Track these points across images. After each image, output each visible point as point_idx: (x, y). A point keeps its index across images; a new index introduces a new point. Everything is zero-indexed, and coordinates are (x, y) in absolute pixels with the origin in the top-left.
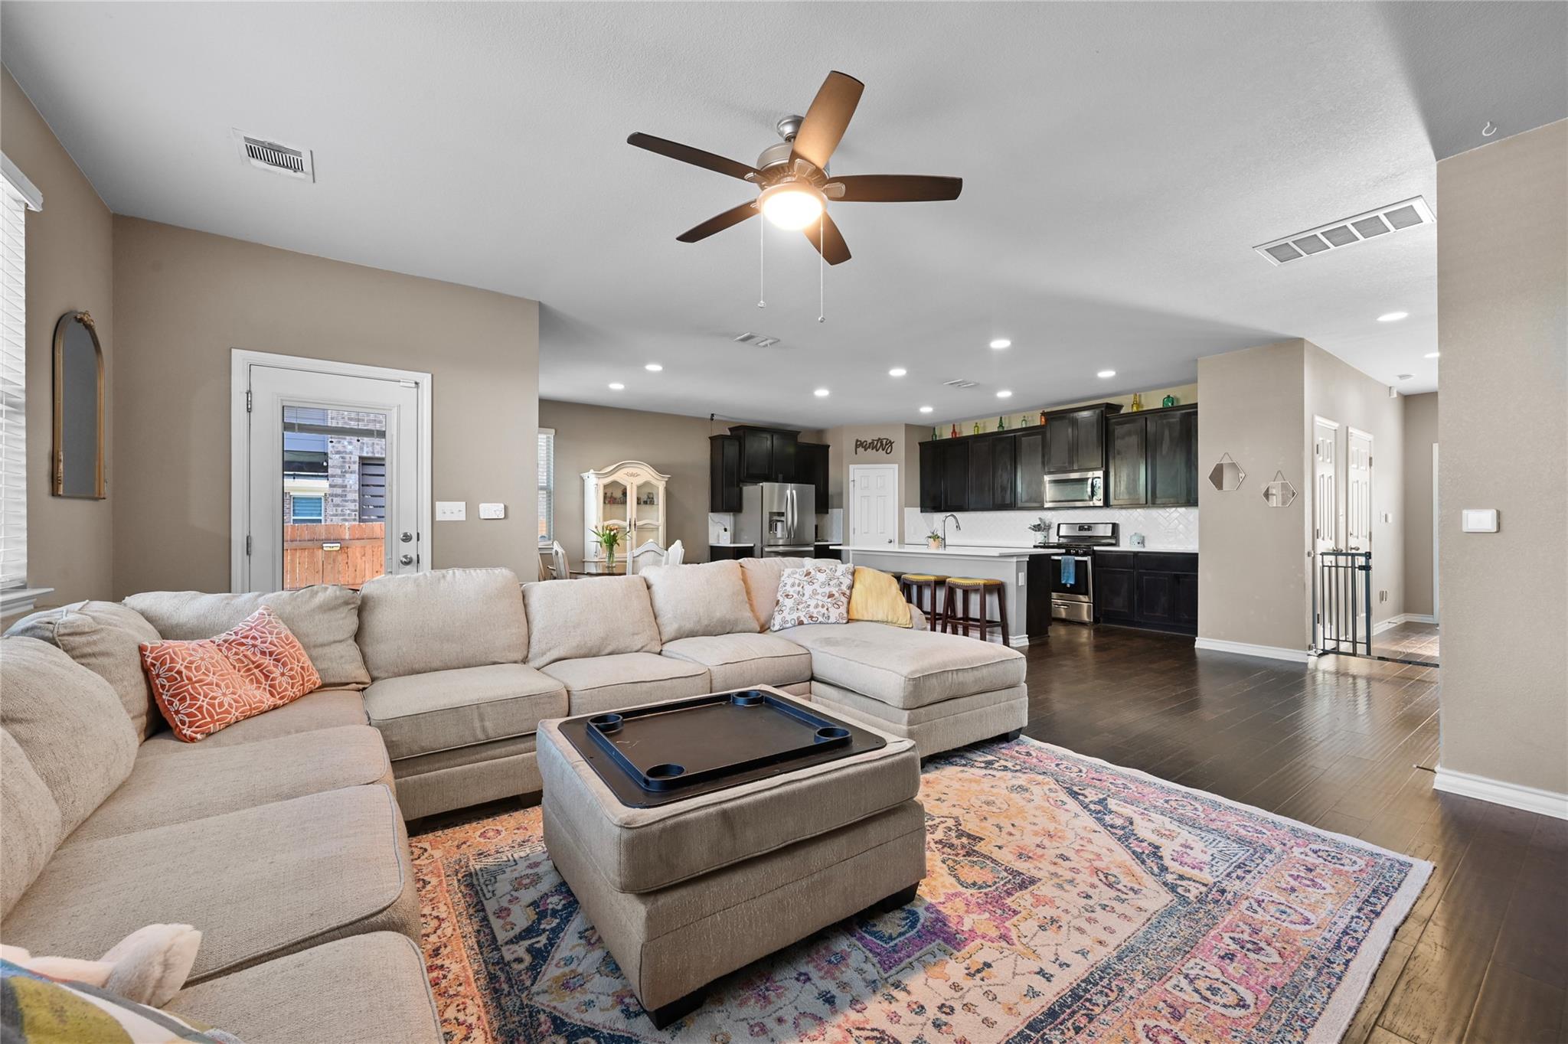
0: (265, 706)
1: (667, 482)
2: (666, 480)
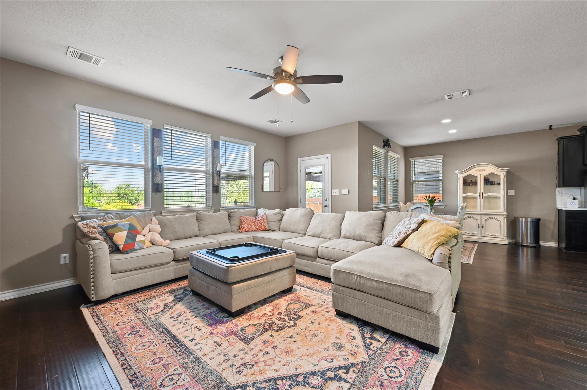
0: (253, 230)
1: (507, 172)
2: (507, 171)
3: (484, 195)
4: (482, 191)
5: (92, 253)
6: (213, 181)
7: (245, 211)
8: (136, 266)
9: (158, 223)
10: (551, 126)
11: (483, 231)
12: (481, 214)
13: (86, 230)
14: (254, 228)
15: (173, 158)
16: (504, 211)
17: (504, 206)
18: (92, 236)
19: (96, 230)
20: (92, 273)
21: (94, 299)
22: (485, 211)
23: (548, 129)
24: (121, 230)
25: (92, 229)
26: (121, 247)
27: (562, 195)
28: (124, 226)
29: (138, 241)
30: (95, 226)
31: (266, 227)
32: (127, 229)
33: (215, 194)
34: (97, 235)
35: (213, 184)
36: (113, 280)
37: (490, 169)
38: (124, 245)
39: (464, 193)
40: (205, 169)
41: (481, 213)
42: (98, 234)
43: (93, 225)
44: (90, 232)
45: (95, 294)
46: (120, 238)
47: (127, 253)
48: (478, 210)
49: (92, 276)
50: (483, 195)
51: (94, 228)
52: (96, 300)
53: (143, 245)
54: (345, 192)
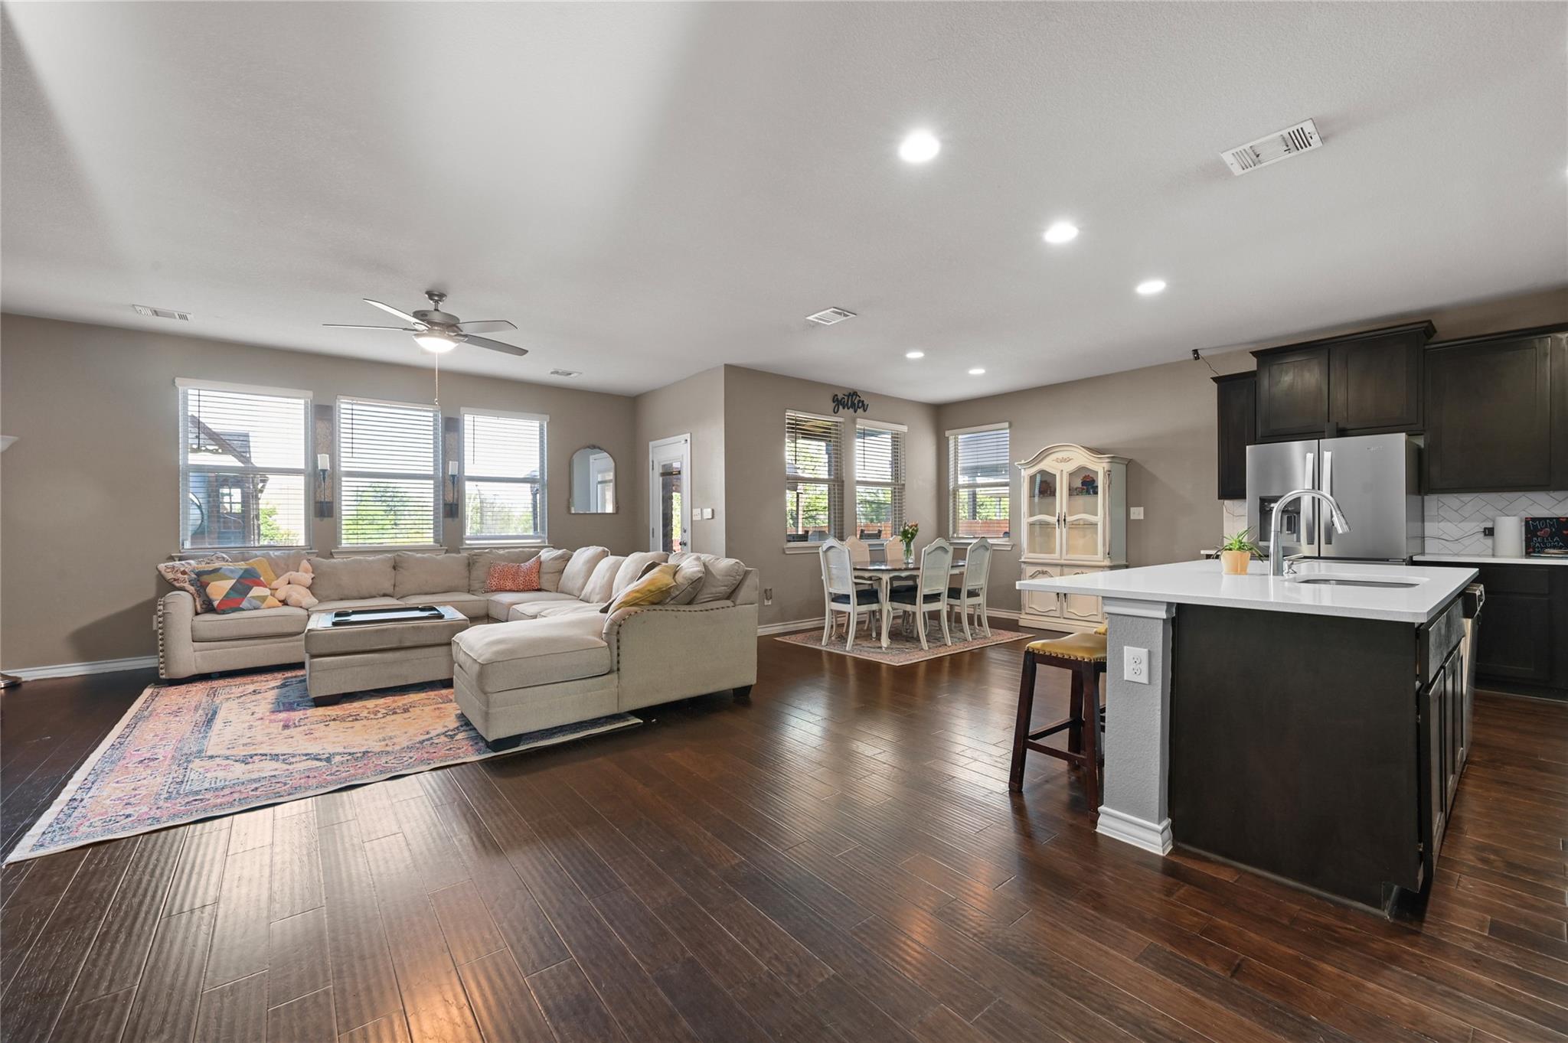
3: (1068, 519)
4: (1065, 510)
5: (161, 607)
6: (444, 495)
7: (508, 552)
8: (235, 633)
9: (311, 570)
10: (1195, 351)
11: (1065, 604)
12: (1062, 566)
13: (170, 576)
14: (509, 584)
15: (354, 455)
16: (1104, 558)
17: (1104, 545)
18: (177, 585)
19: (185, 576)
20: (160, 637)
21: (164, 676)
22: (1071, 556)
23: (1191, 360)
24: (225, 578)
25: (180, 575)
26: (216, 604)
27: (1235, 518)
28: (232, 571)
29: (253, 597)
30: (186, 570)
31: (535, 584)
32: (237, 577)
33: (450, 520)
34: (187, 585)
35: (444, 500)
36: (195, 651)
37: (1080, 458)
38: (221, 600)
39: (1031, 515)
40: (432, 473)
41: (1063, 562)
42: (188, 583)
43: (182, 569)
44: (175, 580)
45: (166, 668)
46: (219, 590)
47: (224, 612)
48: (1057, 555)
49: (160, 642)
50: (1065, 520)
51: (184, 573)
52: (168, 678)
53: (260, 603)
54: (707, 513)
